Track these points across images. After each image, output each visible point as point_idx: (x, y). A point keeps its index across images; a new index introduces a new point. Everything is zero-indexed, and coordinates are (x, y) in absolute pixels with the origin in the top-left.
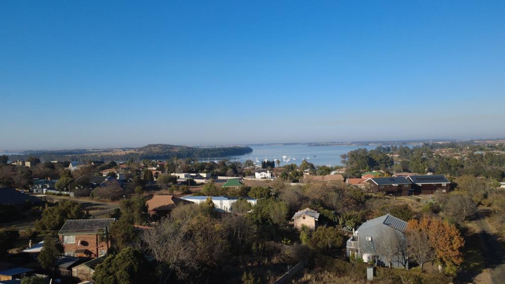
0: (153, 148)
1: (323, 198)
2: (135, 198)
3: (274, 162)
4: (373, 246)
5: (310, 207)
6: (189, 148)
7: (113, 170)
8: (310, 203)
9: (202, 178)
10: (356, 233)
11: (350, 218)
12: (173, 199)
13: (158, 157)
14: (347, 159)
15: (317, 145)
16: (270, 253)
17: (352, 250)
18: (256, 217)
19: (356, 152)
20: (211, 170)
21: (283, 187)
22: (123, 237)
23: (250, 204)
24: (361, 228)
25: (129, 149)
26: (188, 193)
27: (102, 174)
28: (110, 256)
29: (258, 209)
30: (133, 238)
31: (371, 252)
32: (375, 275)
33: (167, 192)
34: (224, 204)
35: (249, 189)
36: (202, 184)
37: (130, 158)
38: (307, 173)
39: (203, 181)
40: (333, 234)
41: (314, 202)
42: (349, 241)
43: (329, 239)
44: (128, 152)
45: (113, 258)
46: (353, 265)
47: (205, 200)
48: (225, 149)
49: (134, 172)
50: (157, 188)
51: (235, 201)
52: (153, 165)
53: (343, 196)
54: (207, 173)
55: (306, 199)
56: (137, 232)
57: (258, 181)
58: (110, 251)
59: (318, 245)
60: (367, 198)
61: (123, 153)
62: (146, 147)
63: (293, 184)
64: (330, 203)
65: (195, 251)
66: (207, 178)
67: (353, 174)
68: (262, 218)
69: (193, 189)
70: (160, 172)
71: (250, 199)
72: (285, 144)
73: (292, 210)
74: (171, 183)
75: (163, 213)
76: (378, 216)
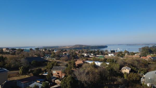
0: (77, 46)
1: (132, 63)
2: (72, 61)
3: (115, 51)
4: (151, 81)
5: (127, 66)
6: (87, 46)
7: (66, 52)
8: (127, 64)
9: (91, 55)
10: (144, 76)
11: (142, 70)
12: (83, 61)
13: (78, 49)
14: (141, 50)
15: (130, 45)
16: (114, 80)
17: (143, 82)
18: (109, 68)
19: (145, 48)
21: (118, 59)
22: (68, 72)
23: (107, 64)
24: (146, 74)
25: (70, 46)
26: (87, 60)
27: (63, 54)
28: (65, 78)
29: (109, 66)
30: (71, 73)
31: (150, 83)
33: (81, 59)
34: (98, 64)
35: (106, 59)
36: (92, 57)
37: (70, 49)
38: (126, 55)
39: (92, 56)
40: (136, 76)
41: (129, 64)
42: (142, 78)
43: (134, 77)
44: (70, 47)
45: (66, 78)
46: (143, 87)
47: (92, 62)
48: (99, 46)
49: (72, 53)
50: (78, 58)
51: (102, 63)
52: (77, 51)
53: (140, 63)
54: (93, 54)
55: (126, 63)
56: (73, 71)
57: (109, 57)
58: (65, 76)
59: (131, 79)
60: (149, 64)
61: (68, 47)
62: (75, 46)
63: (121, 58)
64: (135, 65)
65: (90, 78)
66: (93, 55)
67: (143, 55)
68: (111, 69)
69: (89, 59)
70: (79, 53)
71: (107, 62)
72: (119, 45)
73: (121, 67)
74: (82, 57)
75: (80, 66)
76: (153, 70)
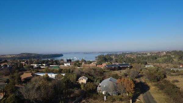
0: (23, 55)
1: (89, 72)
2: (16, 74)
3: (71, 60)
4: (106, 88)
5: (84, 76)
6: (38, 54)
7: (6, 63)
8: (84, 74)
9: (43, 66)
10: (100, 84)
11: (98, 79)
12: (32, 74)
13: (25, 58)
14: (97, 58)
15: (87, 53)
16: (70, 93)
17: (99, 90)
18: (65, 80)
19: (100, 56)
20: (47, 63)
21: (75, 69)
22: (10, 90)
23: (62, 75)
24: (102, 82)
25: (13, 55)
26: (38, 72)
27: (1, 65)
28: (5, 99)
29: (65, 77)
30: (15, 90)
31: (105, 90)
32: (107, 98)
33: (29, 72)
34: (52, 76)
35: (62, 70)
36: (44, 68)
37: (13, 58)
38: (83, 64)
39: (44, 67)
40: (92, 85)
41: (86, 74)
42: (98, 87)
43: (91, 87)
44: (12, 56)
46: (99, 95)
47: (45, 74)
48: (52, 55)
49: (15, 64)
50: (26, 70)
51: (57, 74)
52: (23, 61)
53: (96, 71)
54: (45, 64)
55: (83, 73)
56: (17, 88)
57: (65, 67)
58: (4, 96)
59: (87, 89)
60: (104, 72)
61: (10, 56)
62: (20, 54)
63: (78, 67)
64: (91, 74)
65: (41, 94)
66: (45, 66)
67: (99, 64)
68: (67, 80)
69: (40, 70)
70: (26, 64)
71: (63, 73)
72: (75, 53)
73: (78, 77)
74: (31, 68)
75: (28, 80)
76: (108, 78)
